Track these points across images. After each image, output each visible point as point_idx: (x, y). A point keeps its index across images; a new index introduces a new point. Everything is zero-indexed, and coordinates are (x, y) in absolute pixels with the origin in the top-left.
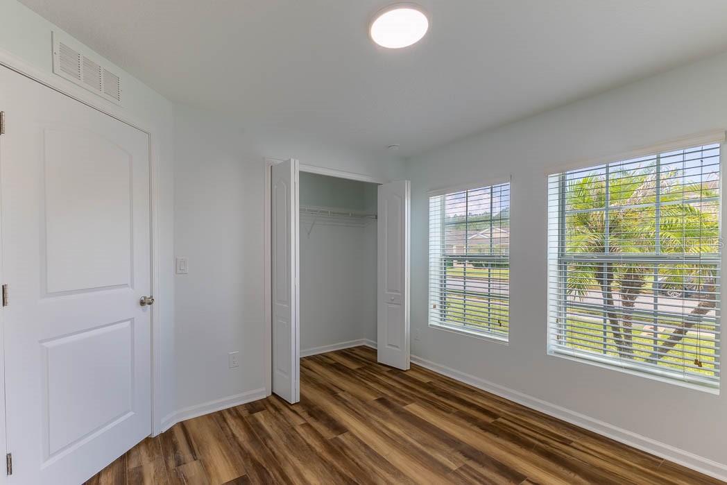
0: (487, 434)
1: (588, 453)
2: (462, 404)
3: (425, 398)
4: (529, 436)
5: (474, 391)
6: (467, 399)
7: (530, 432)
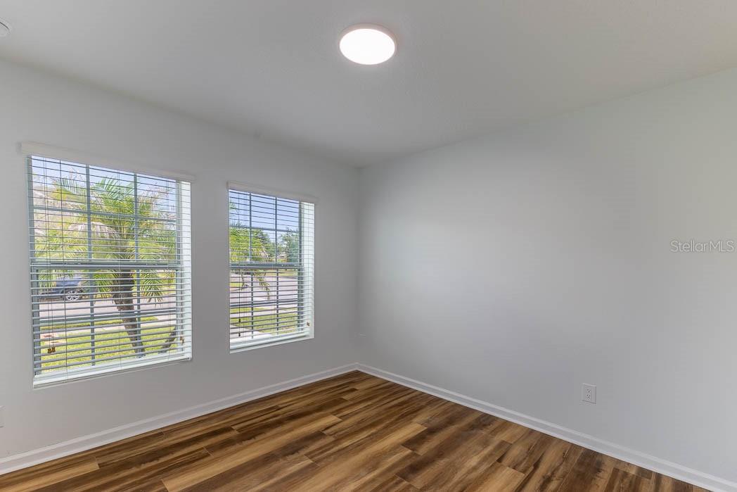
0: (258, 438)
1: (290, 405)
2: (190, 445)
3: (153, 472)
4: (268, 419)
5: (161, 434)
6: (180, 440)
7: (258, 419)
